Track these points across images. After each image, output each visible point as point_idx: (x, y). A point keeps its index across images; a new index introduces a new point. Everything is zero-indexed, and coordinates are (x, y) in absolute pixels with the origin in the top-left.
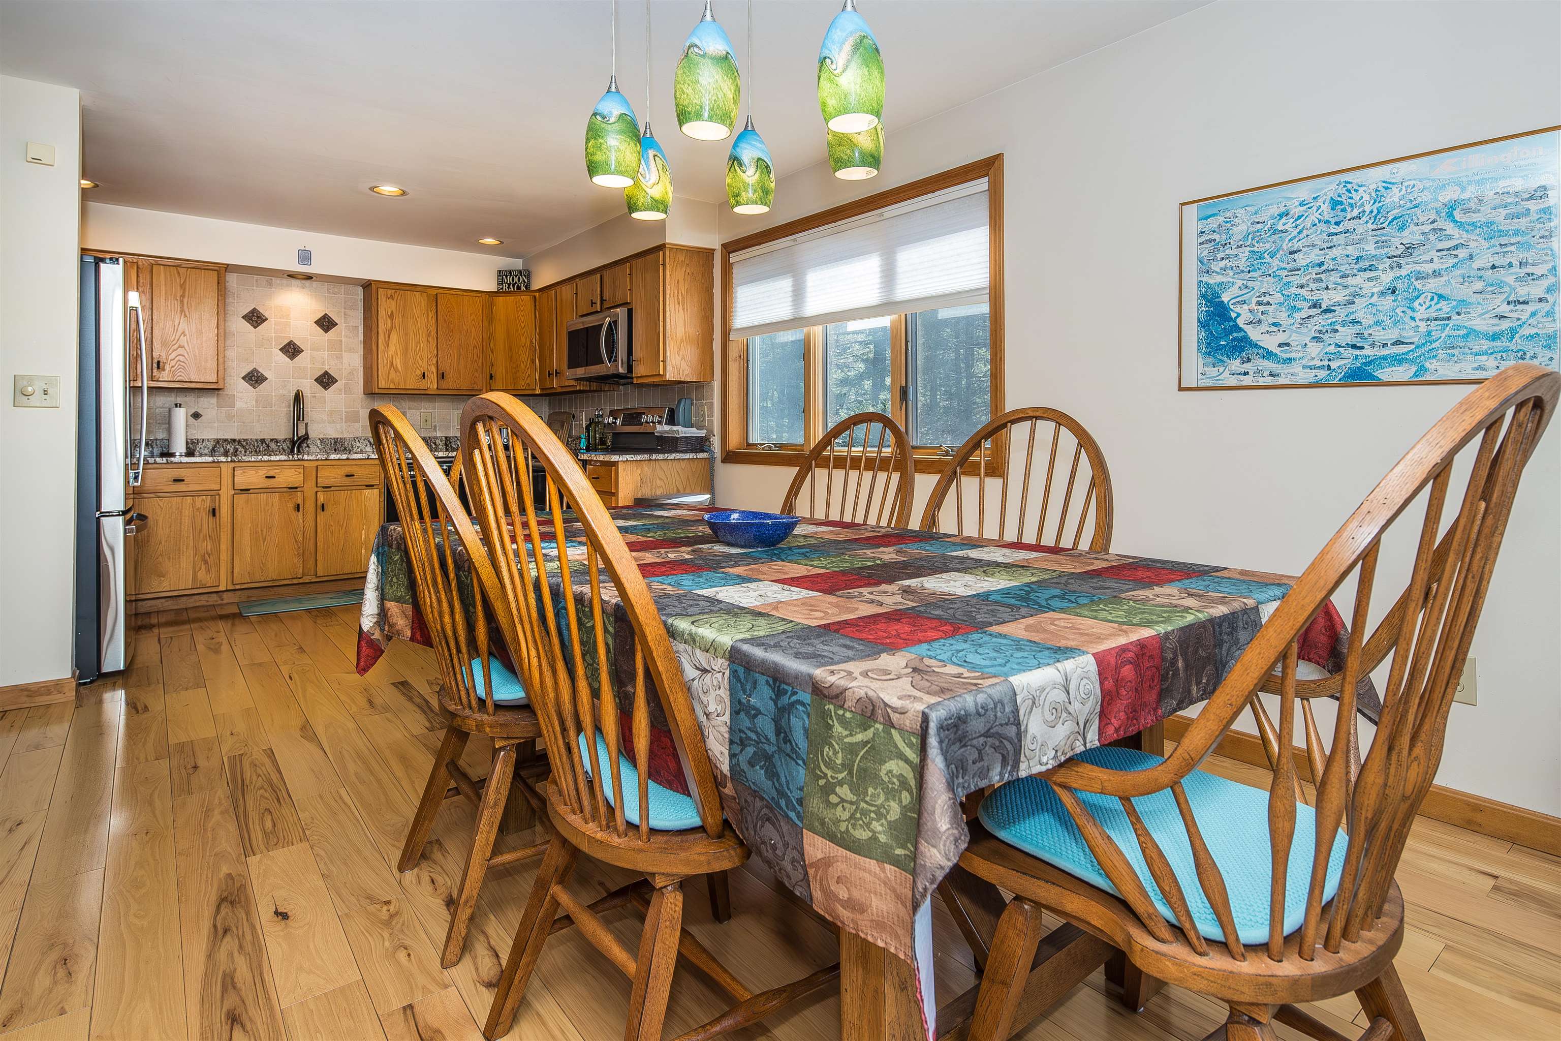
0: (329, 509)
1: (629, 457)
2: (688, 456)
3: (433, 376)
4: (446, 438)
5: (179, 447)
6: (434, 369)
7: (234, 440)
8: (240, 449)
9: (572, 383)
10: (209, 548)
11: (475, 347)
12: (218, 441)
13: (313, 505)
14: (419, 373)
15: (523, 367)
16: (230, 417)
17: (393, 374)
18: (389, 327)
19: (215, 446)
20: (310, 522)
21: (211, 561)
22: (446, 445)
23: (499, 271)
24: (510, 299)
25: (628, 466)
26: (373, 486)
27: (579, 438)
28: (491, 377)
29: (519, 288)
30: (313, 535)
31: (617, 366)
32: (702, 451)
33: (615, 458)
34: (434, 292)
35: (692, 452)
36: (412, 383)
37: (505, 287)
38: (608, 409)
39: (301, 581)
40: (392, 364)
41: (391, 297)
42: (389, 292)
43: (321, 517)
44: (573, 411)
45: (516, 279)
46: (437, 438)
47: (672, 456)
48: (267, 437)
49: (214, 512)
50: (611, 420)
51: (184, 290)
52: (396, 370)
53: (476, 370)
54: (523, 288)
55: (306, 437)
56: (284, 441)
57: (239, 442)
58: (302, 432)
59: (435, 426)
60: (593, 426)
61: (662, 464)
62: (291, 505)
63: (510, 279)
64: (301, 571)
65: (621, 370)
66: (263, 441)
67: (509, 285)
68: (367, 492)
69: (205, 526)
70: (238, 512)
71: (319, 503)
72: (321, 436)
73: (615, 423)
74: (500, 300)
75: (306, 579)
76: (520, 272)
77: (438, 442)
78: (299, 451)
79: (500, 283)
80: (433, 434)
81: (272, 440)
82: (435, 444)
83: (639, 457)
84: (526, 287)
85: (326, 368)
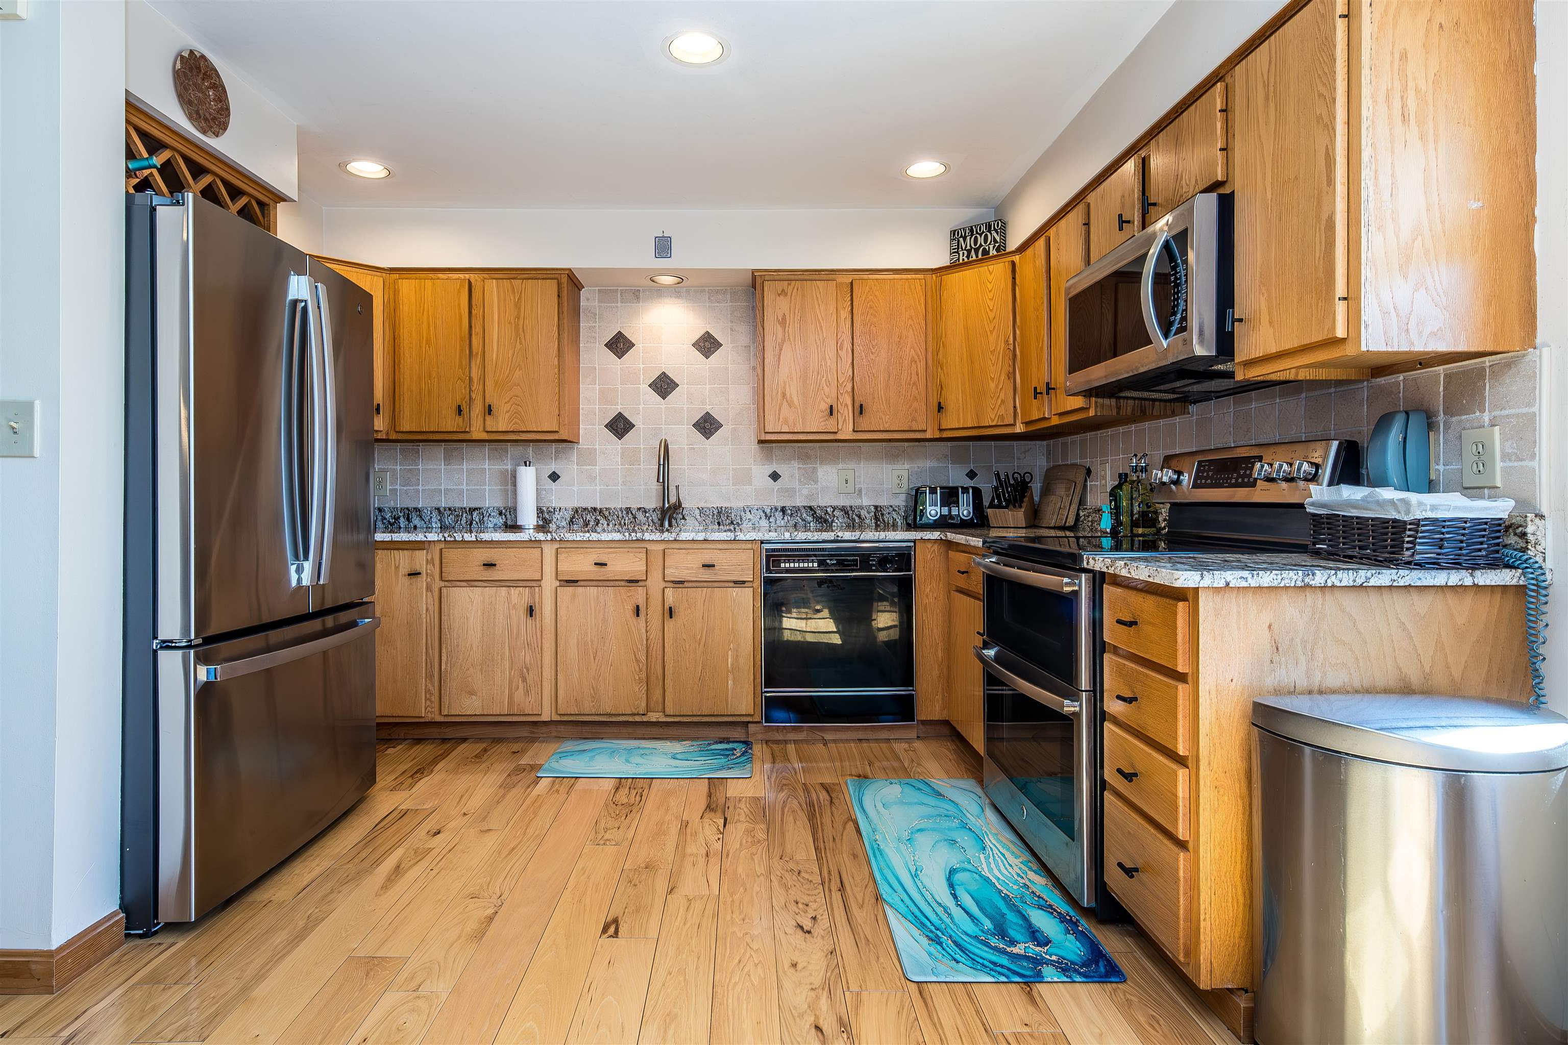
0: (682, 615)
1: (1233, 577)
2: (1440, 578)
3: (846, 413)
4: (876, 507)
5: (528, 517)
6: (849, 401)
7: (595, 509)
8: (603, 521)
9: (1078, 402)
10: (528, 659)
11: (913, 361)
12: (576, 511)
13: (660, 608)
14: (825, 406)
15: (992, 386)
16: (592, 479)
17: (785, 410)
18: (779, 340)
19: (573, 517)
20: (655, 633)
21: (530, 678)
22: (877, 519)
23: (953, 232)
24: (968, 274)
25: (1231, 603)
26: (744, 582)
27: (1099, 511)
28: (940, 408)
29: (986, 252)
30: (660, 652)
31: (1188, 342)
32: (1495, 564)
33: (1185, 578)
34: (848, 279)
35: (1456, 565)
36: (815, 423)
37: (963, 257)
38: (1158, 455)
39: (645, 719)
40: (784, 395)
41: (783, 293)
42: (780, 286)
43: (670, 625)
44: (1087, 462)
45: (981, 240)
46: (861, 508)
47: (1385, 577)
48: (634, 506)
49: (531, 611)
50: (1167, 475)
51: (519, 309)
52: (791, 404)
53: (915, 398)
54: (993, 252)
55: (678, 506)
56: (654, 510)
57: (601, 511)
58: (673, 500)
59: (860, 491)
60: (1126, 487)
61: (1350, 602)
62: (630, 608)
63: (970, 241)
64: (644, 704)
65: (1199, 351)
66: (628, 510)
67: (969, 251)
68: (735, 592)
69: (523, 628)
70: (562, 613)
71: (667, 607)
72: (701, 505)
73: (1177, 482)
74: (955, 278)
75: (653, 717)
76: (989, 227)
77: (864, 513)
78: (670, 525)
79: (955, 251)
80: (856, 502)
81: (639, 509)
82: (859, 516)
83: (1267, 579)
84: (998, 250)
85: (708, 408)
